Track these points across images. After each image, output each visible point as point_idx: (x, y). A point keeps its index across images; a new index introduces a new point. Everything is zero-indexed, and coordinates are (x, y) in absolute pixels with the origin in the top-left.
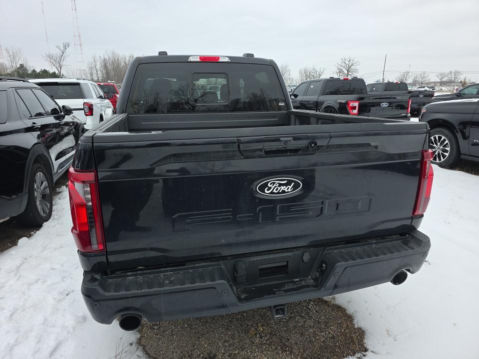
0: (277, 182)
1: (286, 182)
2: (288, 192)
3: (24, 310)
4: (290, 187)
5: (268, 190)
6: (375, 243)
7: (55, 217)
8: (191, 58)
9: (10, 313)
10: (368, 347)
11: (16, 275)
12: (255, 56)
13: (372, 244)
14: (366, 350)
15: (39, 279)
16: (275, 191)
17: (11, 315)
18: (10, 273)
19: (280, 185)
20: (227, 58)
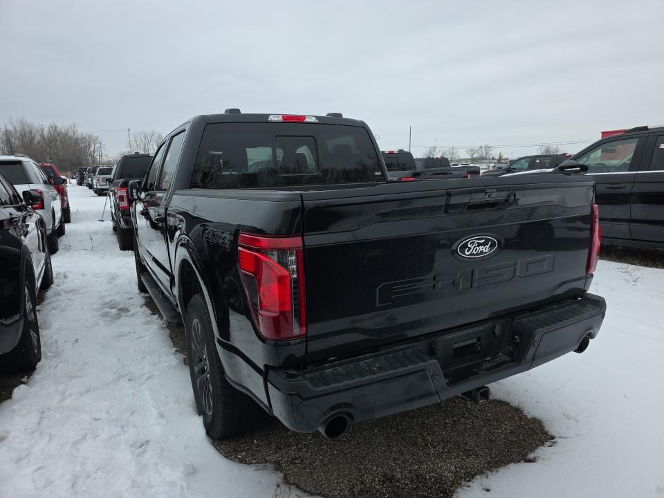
0: (476, 241)
1: (483, 241)
2: (486, 252)
3: (88, 477)
4: (488, 247)
5: (468, 251)
6: (557, 308)
7: (49, 354)
8: (271, 117)
9: (71, 483)
10: (554, 434)
11: (41, 435)
12: (344, 117)
13: (554, 309)
14: (553, 438)
15: (86, 434)
16: (474, 252)
17: (73, 486)
18: (33, 433)
19: (479, 245)
20: (314, 118)
